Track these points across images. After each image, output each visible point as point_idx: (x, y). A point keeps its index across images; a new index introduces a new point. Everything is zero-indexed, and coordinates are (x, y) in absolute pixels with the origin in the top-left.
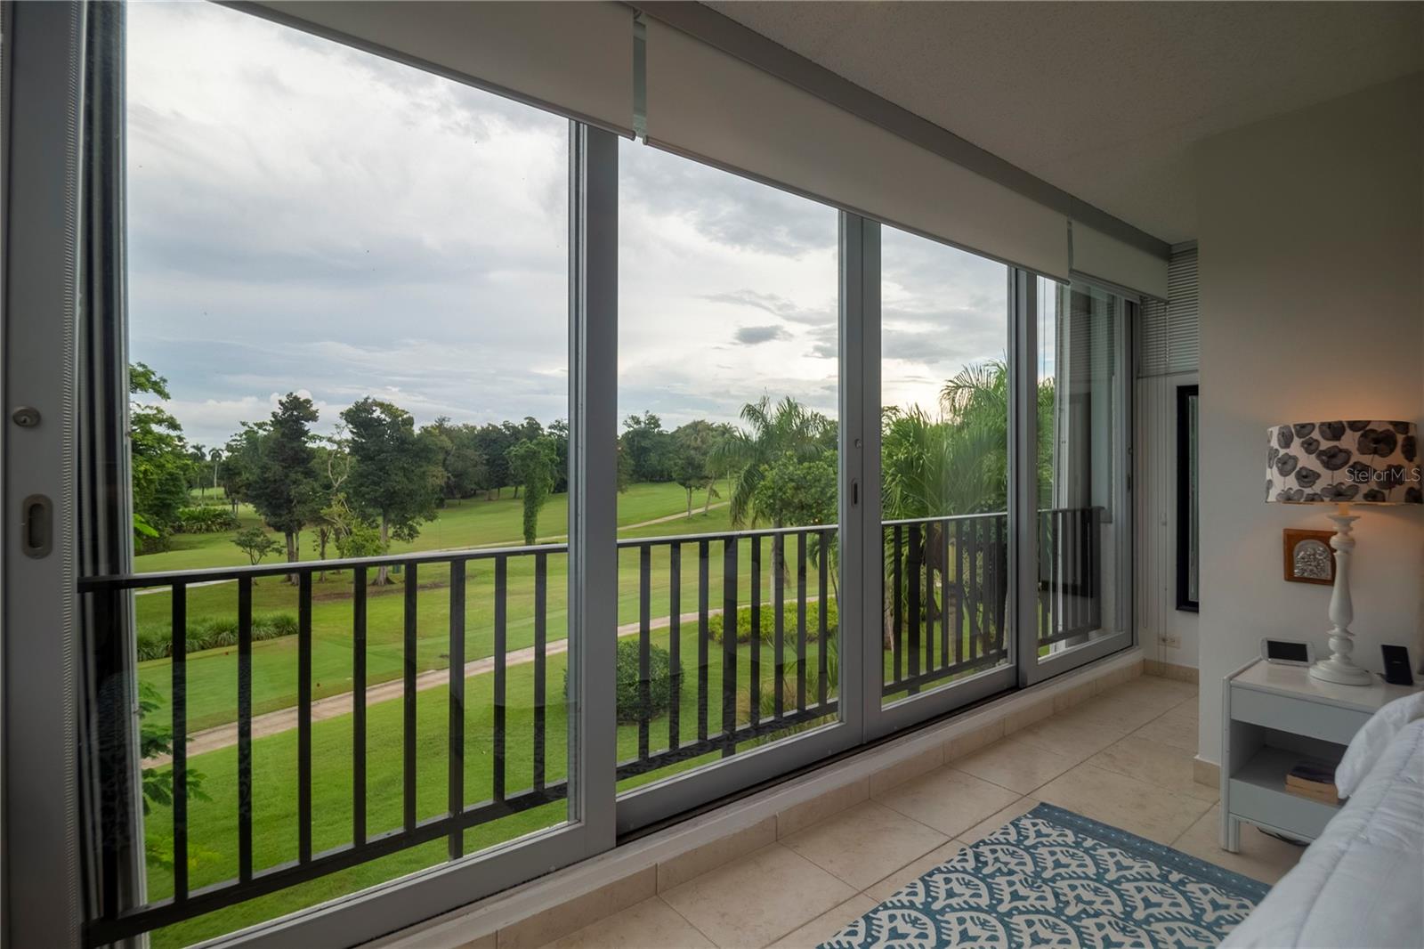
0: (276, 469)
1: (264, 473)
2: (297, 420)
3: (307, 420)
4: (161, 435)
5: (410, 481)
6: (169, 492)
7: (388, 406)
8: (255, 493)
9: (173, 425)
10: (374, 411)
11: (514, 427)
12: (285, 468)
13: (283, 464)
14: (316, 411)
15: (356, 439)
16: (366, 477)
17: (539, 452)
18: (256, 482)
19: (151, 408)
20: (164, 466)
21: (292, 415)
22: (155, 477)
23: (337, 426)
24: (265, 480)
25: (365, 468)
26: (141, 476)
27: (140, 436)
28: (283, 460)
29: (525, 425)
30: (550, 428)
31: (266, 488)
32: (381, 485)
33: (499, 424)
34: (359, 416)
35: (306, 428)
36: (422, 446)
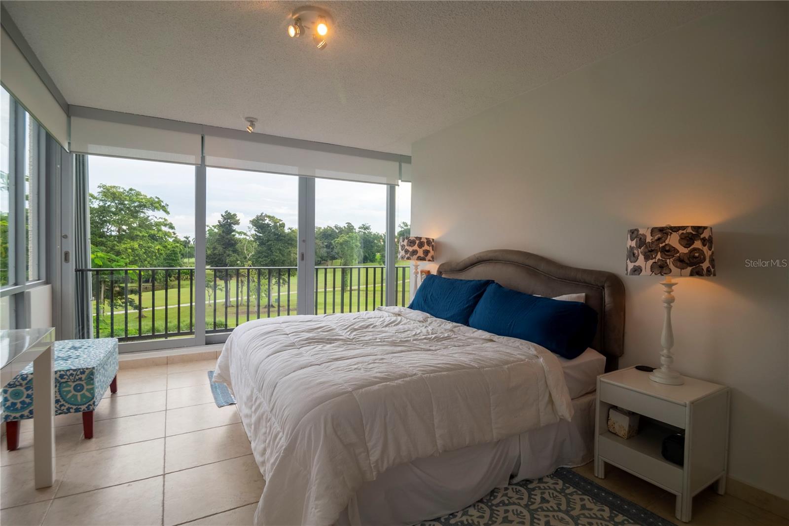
0: (220, 248)
1: (214, 250)
2: (230, 225)
3: (234, 224)
4: (165, 232)
5: (283, 255)
6: (173, 260)
7: (272, 217)
8: (210, 260)
9: (172, 227)
10: (266, 220)
11: (340, 228)
12: (224, 248)
13: (223, 246)
14: (239, 220)
15: (258, 234)
16: (262, 253)
17: (350, 241)
18: (210, 255)
19: (162, 218)
20: (167, 247)
21: (227, 222)
22: (162, 252)
23: (249, 228)
24: (214, 254)
25: (261, 249)
26: (157, 251)
27: (156, 232)
28: (223, 245)
29: (346, 227)
30: (359, 228)
31: (215, 258)
32: (269, 257)
33: (333, 226)
34: (258, 223)
35: (234, 229)
36: (289, 238)
